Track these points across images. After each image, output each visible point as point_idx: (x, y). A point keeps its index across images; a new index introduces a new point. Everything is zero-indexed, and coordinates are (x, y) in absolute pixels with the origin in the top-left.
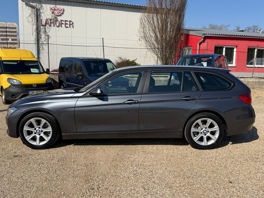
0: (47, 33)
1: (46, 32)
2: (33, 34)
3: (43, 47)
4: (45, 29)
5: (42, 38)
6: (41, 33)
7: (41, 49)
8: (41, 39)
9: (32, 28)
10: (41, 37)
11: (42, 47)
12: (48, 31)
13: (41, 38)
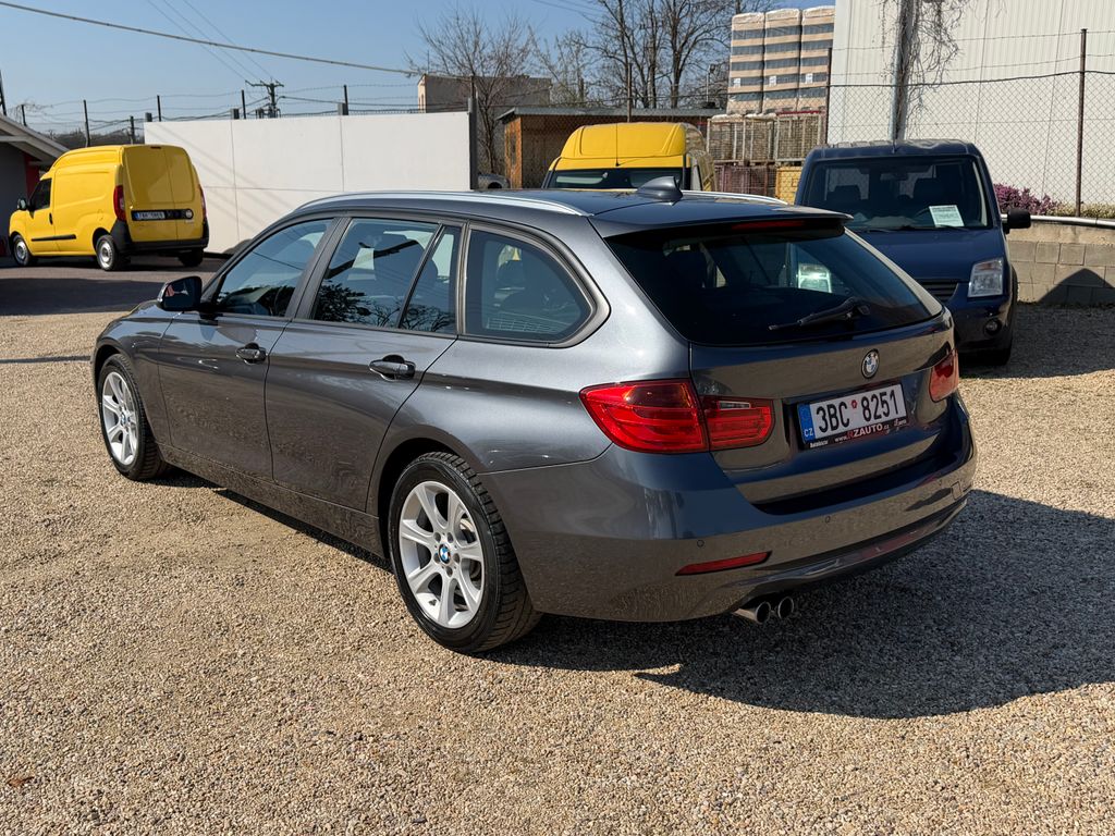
0: (946, 30)
1: (940, 25)
2: (883, 42)
3: (923, 97)
4: (939, 12)
5: (921, 57)
6: (921, 35)
7: (911, 106)
8: (919, 61)
9: (881, 15)
10: (918, 55)
11: (919, 96)
12: (950, 22)
13: (916, 57)
